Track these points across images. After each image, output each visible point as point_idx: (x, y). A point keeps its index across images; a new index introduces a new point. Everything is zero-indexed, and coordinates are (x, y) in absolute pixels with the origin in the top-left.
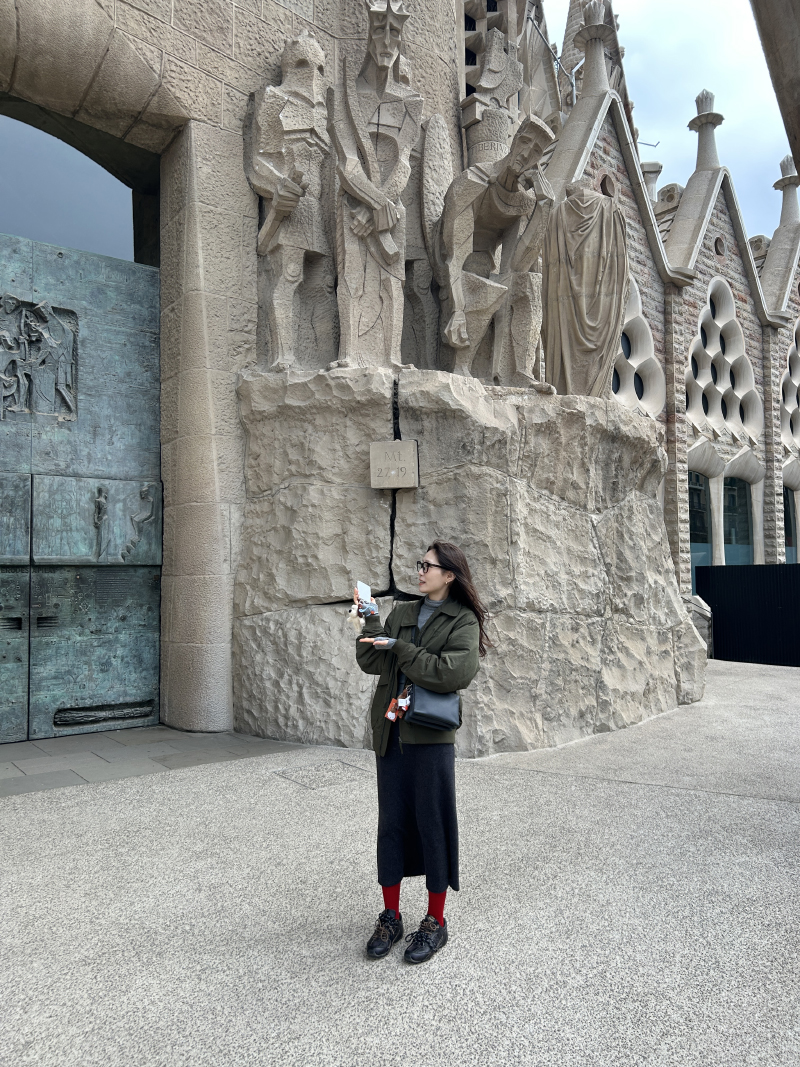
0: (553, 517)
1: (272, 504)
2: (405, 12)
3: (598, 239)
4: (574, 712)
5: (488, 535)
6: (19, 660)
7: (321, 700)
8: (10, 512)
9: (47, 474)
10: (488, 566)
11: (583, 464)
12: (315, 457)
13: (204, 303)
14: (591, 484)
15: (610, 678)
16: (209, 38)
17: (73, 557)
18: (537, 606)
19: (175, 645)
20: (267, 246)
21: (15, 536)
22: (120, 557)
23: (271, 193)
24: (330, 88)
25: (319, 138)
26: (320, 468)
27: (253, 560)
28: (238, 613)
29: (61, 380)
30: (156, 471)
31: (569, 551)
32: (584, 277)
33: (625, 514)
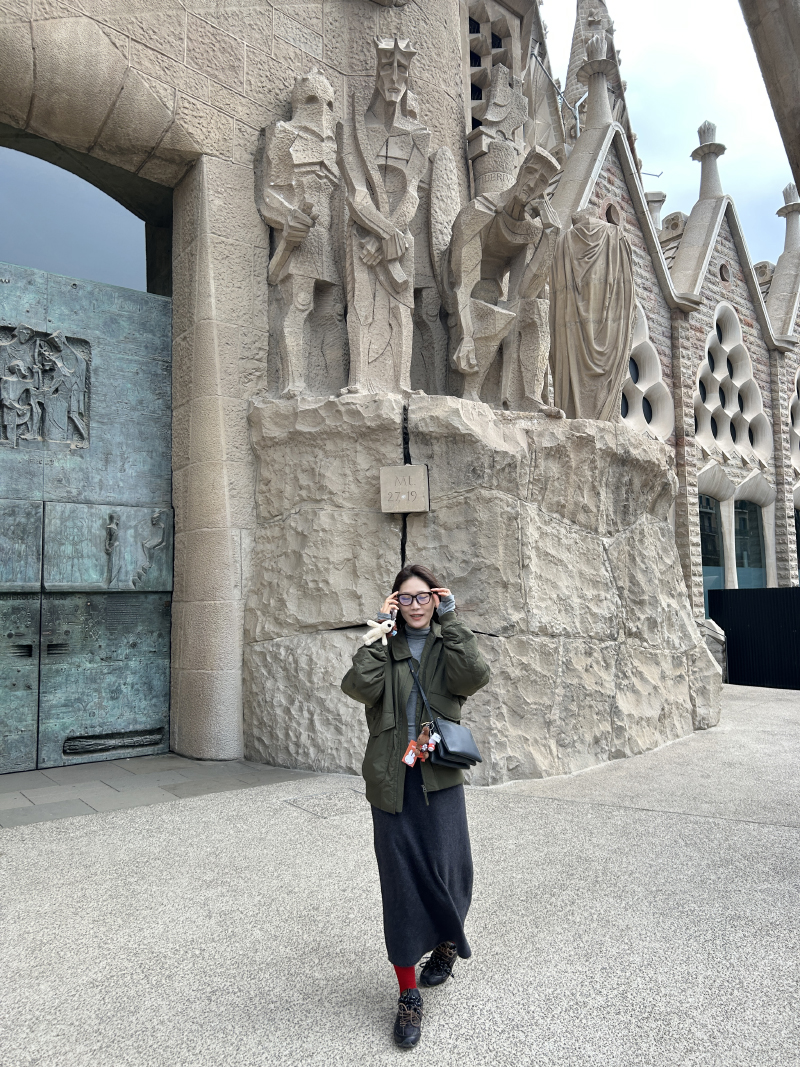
0: (564, 541)
1: (282, 529)
2: (413, 50)
3: (604, 265)
4: (589, 738)
5: (499, 558)
6: (29, 687)
7: (332, 728)
8: (22, 539)
9: (59, 501)
10: (500, 590)
11: (594, 488)
12: (326, 482)
13: (215, 332)
14: (602, 508)
15: (625, 703)
16: (221, 76)
17: (84, 584)
18: (550, 630)
19: (185, 672)
20: (277, 276)
21: (26, 563)
22: (131, 583)
23: (282, 225)
24: (339, 123)
25: (329, 171)
26: (331, 493)
27: (264, 586)
28: (248, 639)
29: (74, 407)
30: (167, 498)
31: (581, 574)
32: (592, 303)
33: (637, 538)
